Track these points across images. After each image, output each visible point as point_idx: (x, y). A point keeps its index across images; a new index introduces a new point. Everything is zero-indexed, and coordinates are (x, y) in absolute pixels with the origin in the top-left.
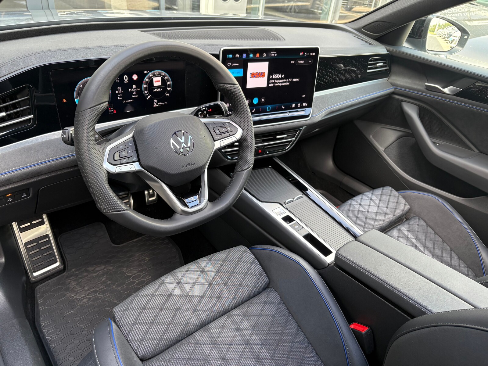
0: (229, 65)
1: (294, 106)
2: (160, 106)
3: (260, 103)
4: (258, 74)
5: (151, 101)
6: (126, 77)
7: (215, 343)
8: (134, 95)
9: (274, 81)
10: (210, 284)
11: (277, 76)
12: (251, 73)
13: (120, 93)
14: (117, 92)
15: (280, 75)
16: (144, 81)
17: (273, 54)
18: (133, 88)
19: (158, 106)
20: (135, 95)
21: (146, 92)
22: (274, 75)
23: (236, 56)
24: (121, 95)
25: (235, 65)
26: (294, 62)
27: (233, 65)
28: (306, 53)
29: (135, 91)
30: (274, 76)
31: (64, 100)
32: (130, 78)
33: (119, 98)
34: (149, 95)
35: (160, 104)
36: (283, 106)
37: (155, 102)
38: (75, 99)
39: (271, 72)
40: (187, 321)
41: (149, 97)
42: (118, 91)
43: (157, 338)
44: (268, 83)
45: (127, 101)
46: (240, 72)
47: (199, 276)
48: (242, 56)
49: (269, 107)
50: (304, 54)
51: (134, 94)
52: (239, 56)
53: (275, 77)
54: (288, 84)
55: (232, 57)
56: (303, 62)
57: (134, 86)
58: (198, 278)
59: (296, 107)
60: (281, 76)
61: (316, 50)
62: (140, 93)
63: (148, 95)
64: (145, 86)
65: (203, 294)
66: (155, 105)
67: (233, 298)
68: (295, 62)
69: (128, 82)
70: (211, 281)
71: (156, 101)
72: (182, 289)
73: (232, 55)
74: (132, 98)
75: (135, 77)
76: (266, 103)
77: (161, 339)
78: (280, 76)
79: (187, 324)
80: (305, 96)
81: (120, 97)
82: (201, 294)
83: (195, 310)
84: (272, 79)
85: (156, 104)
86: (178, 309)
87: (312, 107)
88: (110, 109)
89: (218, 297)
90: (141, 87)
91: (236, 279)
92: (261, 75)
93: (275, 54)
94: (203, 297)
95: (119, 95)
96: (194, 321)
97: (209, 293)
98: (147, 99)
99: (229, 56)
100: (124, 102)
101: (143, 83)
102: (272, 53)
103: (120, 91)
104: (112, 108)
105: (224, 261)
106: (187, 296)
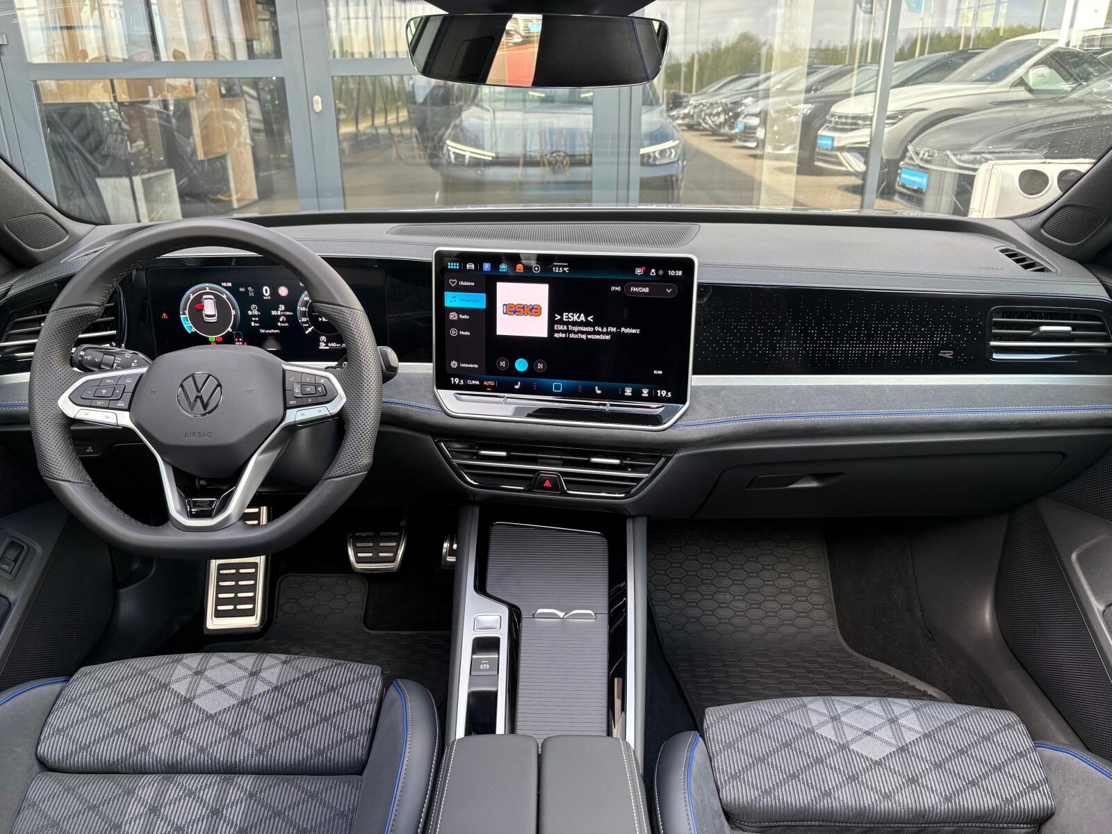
0: (453, 283)
1: (628, 392)
2: (332, 350)
3: (531, 372)
4: (523, 308)
5: (314, 338)
6: (266, 290)
7: (154, 810)
8: (281, 322)
9: (565, 328)
10: (244, 702)
11: (573, 316)
12: (504, 305)
13: (255, 316)
14: (250, 313)
15: (582, 315)
16: (301, 300)
17: (559, 266)
18: (280, 309)
19: (328, 348)
20: (283, 322)
21: (304, 319)
22: (564, 314)
23: (468, 266)
24: (257, 319)
25: (466, 284)
26: (618, 289)
27: (462, 283)
28: (653, 271)
29: (284, 315)
30: (564, 317)
31: (164, 314)
32: (274, 292)
33: (253, 324)
34: (310, 327)
35: (334, 345)
36: (596, 388)
37: (323, 341)
38: (181, 316)
39: (557, 305)
40: (149, 743)
41: (310, 330)
42: (252, 311)
43: (81, 742)
44: (551, 330)
45: (267, 331)
46: (478, 301)
47: (240, 679)
48: (482, 267)
49: (557, 384)
50: (647, 272)
51: (281, 320)
52: (476, 267)
53: (569, 318)
54: (608, 337)
55: (458, 267)
56: (647, 290)
57: (282, 307)
58: (233, 682)
59: (637, 396)
60: (586, 317)
61: (687, 265)
62: (293, 320)
63: (307, 325)
64: (303, 309)
65: (216, 714)
66: (322, 346)
67: (261, 751)
68: (622, 289)
69: (269, 298)
70: (251, 698)
71: (323, 338)
72: (193, 687)
73: (458, 264)
74: (276, 327)
75: (283, 291)
76: (549, 374)
77: (86, 747)
78: (582, 318)
79: (144, 749)
80: (660, 372)
81: (255, 322)
82: (213, 712)
83: (178, 733)
84: (561, 322)
85: (324, 344)
86: (154, 716)
87: (687, 404)
88: (237, 339)
89: (236, 733)
90: (294, 310)
91: (296, 719)
92: (531, 310)
93: (563, 267)
94: (210, 717)
95: (253, 319)
96: (161, 751)
97: (229, 719)
98: (307, 333)
99: (451, 265)
100: (263, 331)
101: (299, 303)
102: (556, 266)
103: (256, 313)
104: (240, 340)
105: (308, 675)
106: (187, 701)
